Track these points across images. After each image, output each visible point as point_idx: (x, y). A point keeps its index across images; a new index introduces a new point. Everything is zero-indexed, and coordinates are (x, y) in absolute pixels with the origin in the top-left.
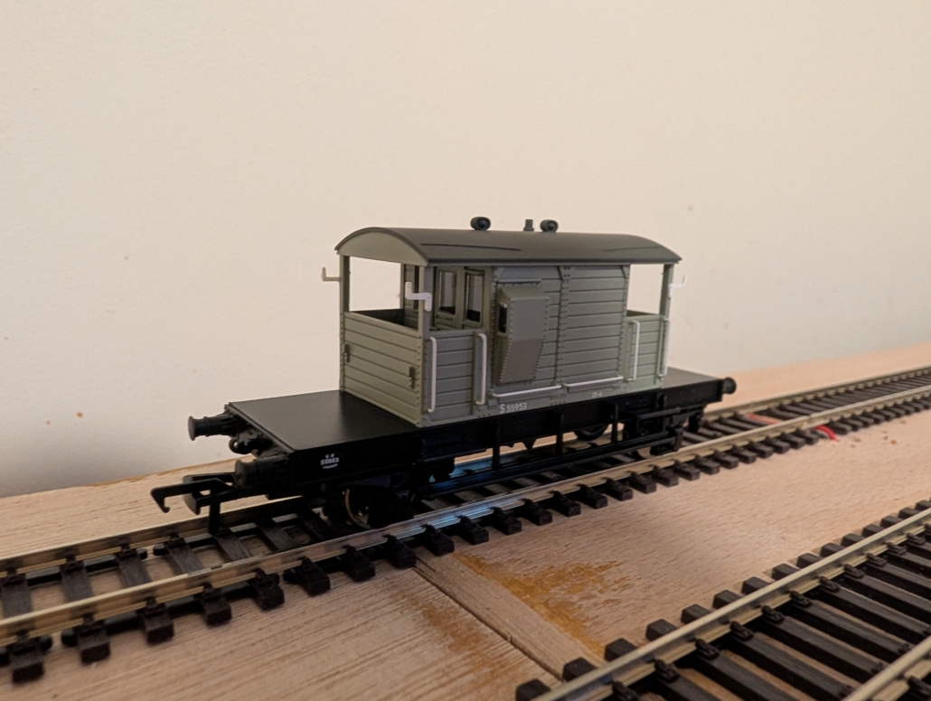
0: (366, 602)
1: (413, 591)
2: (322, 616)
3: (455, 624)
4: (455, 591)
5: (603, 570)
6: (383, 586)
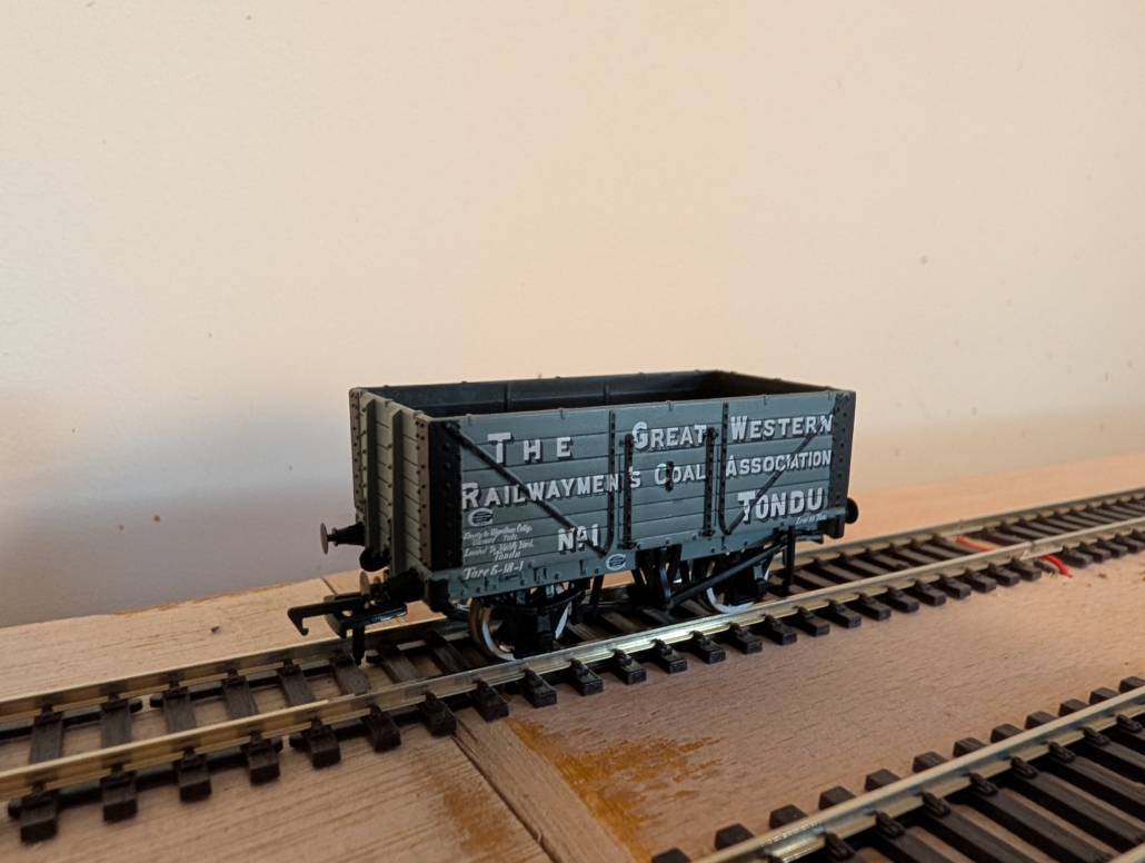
0: (379, 779)
1: (442, 767)
3: (479, 815)
4: (492, 769)
5: (691, 749)
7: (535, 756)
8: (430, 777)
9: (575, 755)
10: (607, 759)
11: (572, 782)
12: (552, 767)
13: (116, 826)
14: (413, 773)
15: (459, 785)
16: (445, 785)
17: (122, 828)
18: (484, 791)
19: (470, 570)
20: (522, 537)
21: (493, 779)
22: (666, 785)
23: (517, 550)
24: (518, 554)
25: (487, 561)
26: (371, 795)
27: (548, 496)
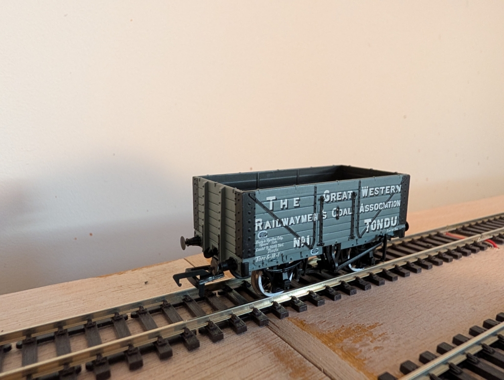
0: (243, 346)
1: (268, 340)
2: (220, 355)
3: (292, 361)
4: (290, 340)
5: (372, 328)
6: (252, 337)
7: (307, 334)
8: (265, 345)
9: (324, 333)
10: (338, 334)
11: (327, 345)
12: (316, 338)
13: (136, 372)
14: (257, 343)
15: (278, 348)
16: (272, 348)
17: (138, 373)
18: (290, 350)
19: (258, 257)
20: (279, 242)
21: (292, 345)
22: (368, 345)
23: (277, 248)
24: (277, 250)
25: (265, 253)
26: (242, 354)
27: (290, 224)
